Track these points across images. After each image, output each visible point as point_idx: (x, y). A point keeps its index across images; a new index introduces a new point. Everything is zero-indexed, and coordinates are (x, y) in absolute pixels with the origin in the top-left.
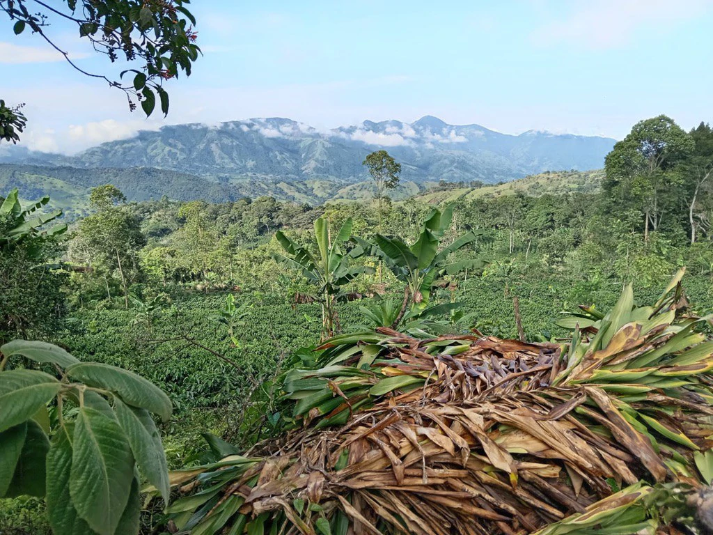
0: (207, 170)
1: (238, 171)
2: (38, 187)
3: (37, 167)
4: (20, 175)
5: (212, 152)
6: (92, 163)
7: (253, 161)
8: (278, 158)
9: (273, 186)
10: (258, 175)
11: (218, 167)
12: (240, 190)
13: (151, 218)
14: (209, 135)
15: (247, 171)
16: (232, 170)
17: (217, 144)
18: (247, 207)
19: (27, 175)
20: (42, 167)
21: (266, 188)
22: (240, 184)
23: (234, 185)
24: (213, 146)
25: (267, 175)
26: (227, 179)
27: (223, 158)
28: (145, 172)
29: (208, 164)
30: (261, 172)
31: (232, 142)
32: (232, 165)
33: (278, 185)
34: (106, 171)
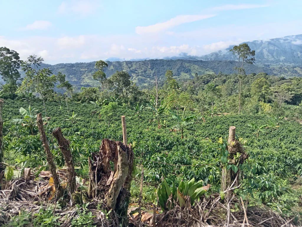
0: (259, 62)
1: (275, 62)
2: (189, 68)
3: (190, 61)
4: (184, 63)
5: (264, 53)
6: (211, 59)
7: (284, 57)
8: (299, 55)
9: (292, 69)
10: (285, 64)
11: (265, 60)
12: (273, 71)
13: (213, 81)
14: (263, 45)
15: (280, 62)
16: (272, 62)
17: (266, 49)
18: (252, 77)
19: (186, 64)
20: (192, 61)
21: (288, 70)
22: (273, 68)
23: (271, 68)
24: (264, 50)
25: (290, 64)
26: (269, 66)
27: (268, 56)
28: (230, 62)
29: (261, 59)
30: (287, 62)
31: (274, 48)
32: (273, 59)
33: (295, 69)
34: (215, 62)
